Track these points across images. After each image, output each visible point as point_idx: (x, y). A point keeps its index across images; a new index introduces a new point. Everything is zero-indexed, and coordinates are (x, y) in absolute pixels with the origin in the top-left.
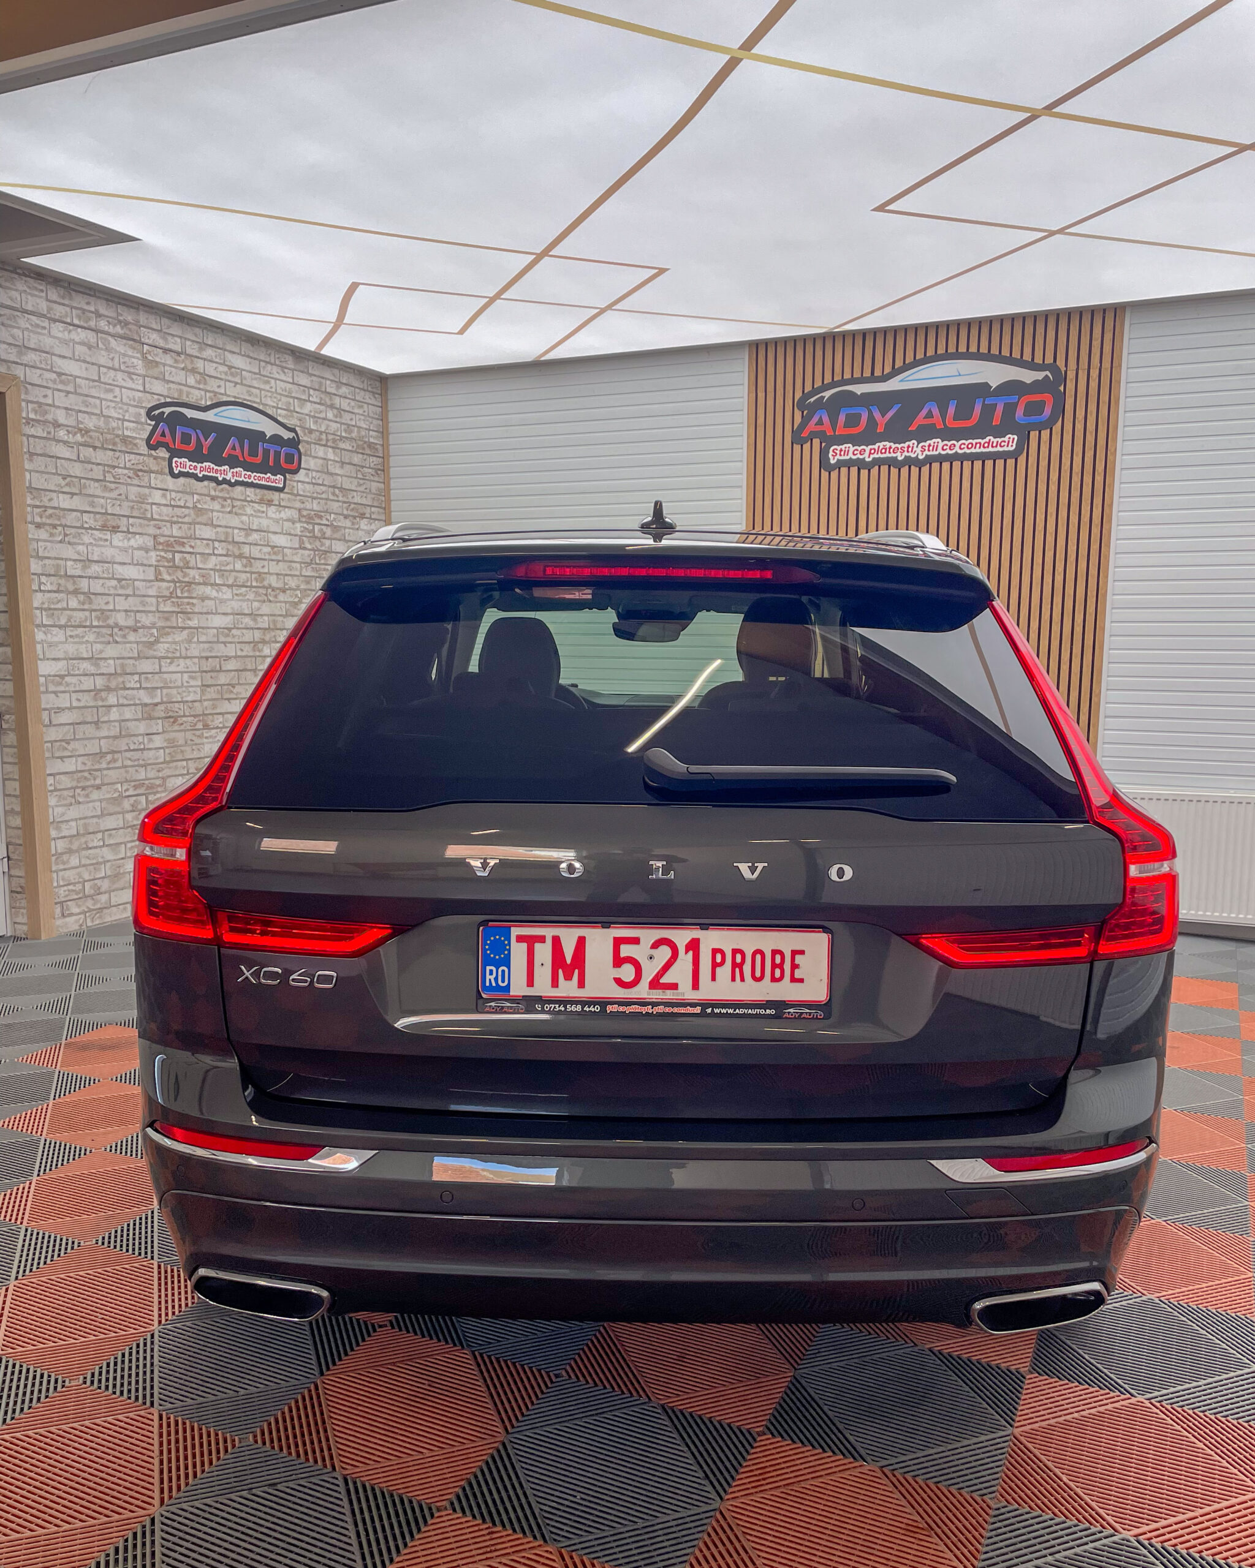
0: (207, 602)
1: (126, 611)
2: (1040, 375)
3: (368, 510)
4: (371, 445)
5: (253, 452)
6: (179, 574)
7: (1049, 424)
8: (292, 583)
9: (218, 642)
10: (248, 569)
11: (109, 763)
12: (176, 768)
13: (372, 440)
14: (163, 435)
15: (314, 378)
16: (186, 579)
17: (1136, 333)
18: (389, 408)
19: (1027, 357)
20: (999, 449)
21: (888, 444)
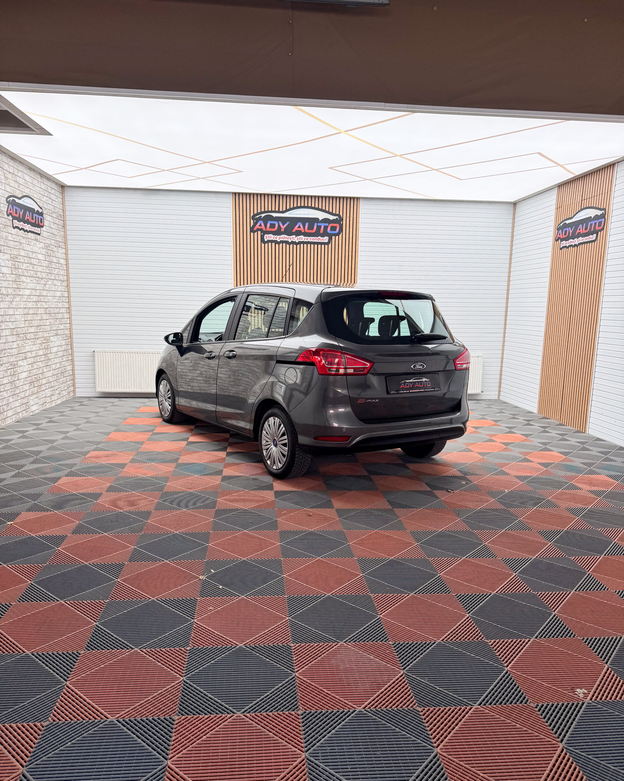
0: (25, 284)
1: (5, 287)
2: (335, 217)
3: (61, 244)
4: (60, 215)
5: (33, 219)
6: (17, 271)
7: (338, 234)
8: (44, 275)
9: (27, 301)
10: (33, 269)
11: (4, 354)
12: (20, 357)
13: (61, 213)
14: (11, 210)
15: (46, 186)
16: (19, 274)
17: (363, 207)
18: (66, 199)
19: (331, 211)
20: (322, 241)
21: (285, 236)
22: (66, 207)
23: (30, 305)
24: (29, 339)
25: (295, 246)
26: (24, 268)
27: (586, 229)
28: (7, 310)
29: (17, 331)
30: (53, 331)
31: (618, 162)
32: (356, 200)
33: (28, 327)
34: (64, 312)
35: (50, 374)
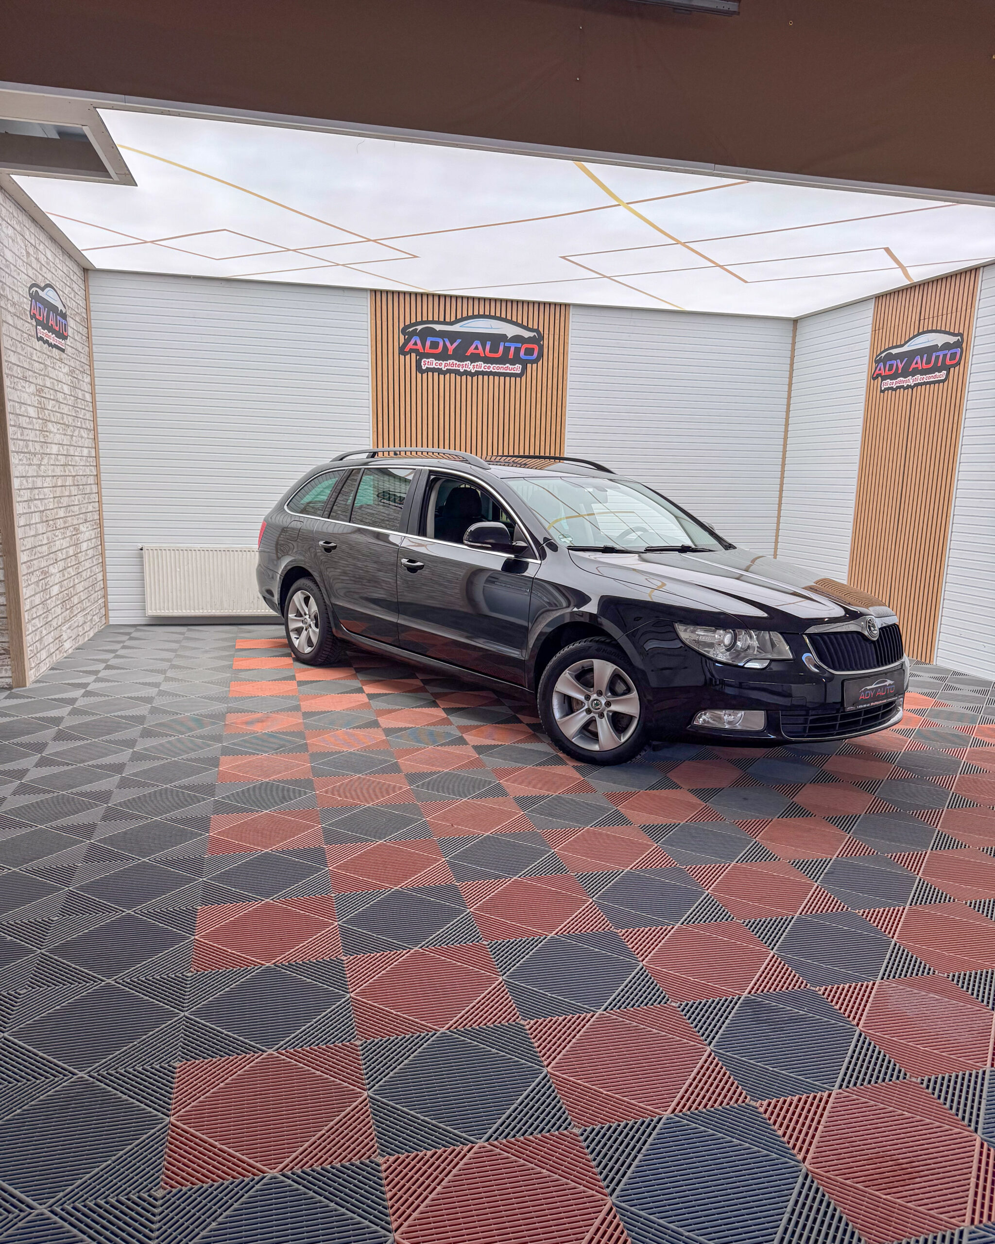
0: (52, 435)
2: (531, 334)
3: (86, 367)
4: (84, 318)
5: (56, 324)
6: (43, 414)
7: (536, 361)
9: (55, 465)
10: (59, 411)
12: (50, 559)
13: (85, 316)
14: (34, 308)
15: (68, 268)
16: (45, 418)
17: (575, 320)
18: (90, 292)
19: (525, 323)
20: (512, 371)
21: (455, 362)
22: (91, 304)
23: (58, 471)
24: (59, 529)
25: (469, 378)
26: (50, 408)
27: (928, 362)
28: (35, 479)
29: (47, 516)
30: (81, 516)
31: (984, 267)
32: (563, 308)
33: (56, 508)
34: (92, 482)
35: (80, 588)
